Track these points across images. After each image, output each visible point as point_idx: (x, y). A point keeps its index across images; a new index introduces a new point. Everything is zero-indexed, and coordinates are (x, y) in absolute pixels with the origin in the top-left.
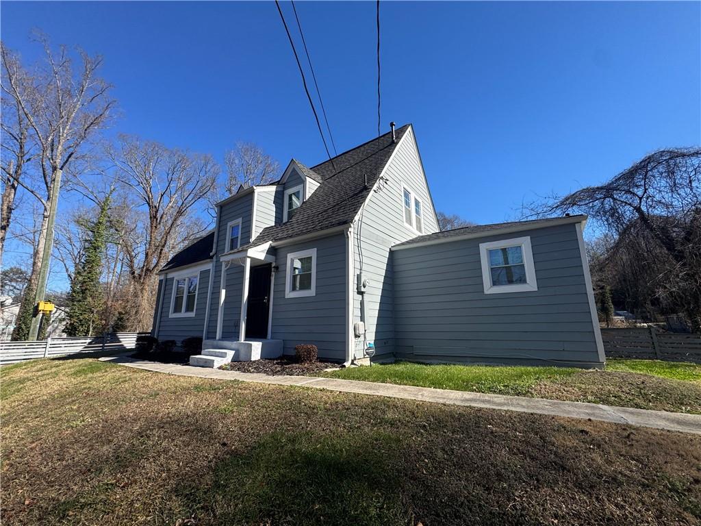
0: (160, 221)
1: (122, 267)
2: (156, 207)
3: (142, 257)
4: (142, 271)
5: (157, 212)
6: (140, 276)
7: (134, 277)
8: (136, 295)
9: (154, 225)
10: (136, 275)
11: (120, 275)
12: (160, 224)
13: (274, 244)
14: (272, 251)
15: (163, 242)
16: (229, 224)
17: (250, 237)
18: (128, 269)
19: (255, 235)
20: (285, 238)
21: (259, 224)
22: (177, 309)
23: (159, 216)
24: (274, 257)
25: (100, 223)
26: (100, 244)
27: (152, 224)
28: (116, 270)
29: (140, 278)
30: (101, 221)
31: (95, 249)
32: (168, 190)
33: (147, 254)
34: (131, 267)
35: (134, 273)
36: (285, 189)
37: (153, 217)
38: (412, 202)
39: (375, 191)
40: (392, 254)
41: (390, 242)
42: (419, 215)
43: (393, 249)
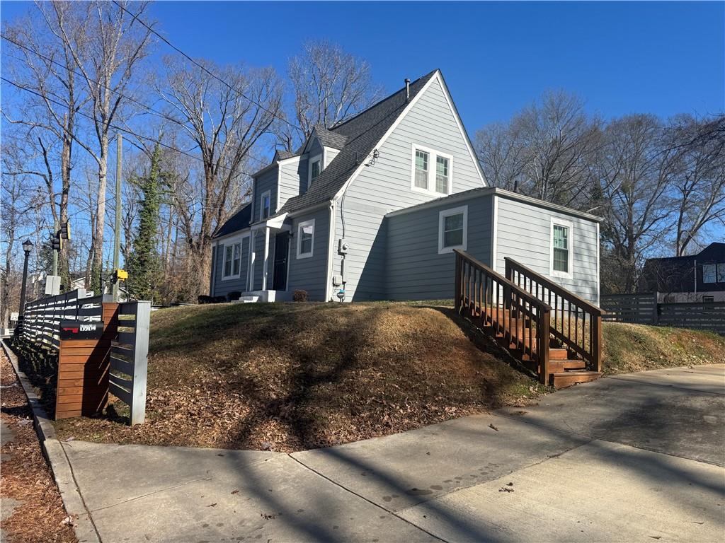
0: (216, 170)
1: (177, 233)
2: (210, 150)
3: (197, 219)
4: (200, 238)
5: (211, 157)
6: (198, 244)
7: (192, 247)
8: (195, 269)
9: (210, 175)
10: (194, 243)
11: (176, 244)
12: (216, 174)
13: (290, 215)
14: (288, 221)
15: (222, 198)
16: (262, 195)
17: (276, 208)
18: (184, 236)
19: (279, 207)
20: (304, 207)
21: (283, 196)
22: (227, 274)
23: (214, 162)
24: (290, 226)
25: (152, 179)
26: (154, 206)
27: (207, 174)
28: (171, 238)
29: (198, 248)
30: (153, 176)
31: (149, 212)
32: (223, 124)
33: (204, 216)
34: (188, 233)
35: (191, 241)
36: (309, 157)
37: (208, 165)
38: (430, 163)
39: (367, 165)
40: (386, 221)
41: (386, 210)
42: (446, 174)
43: (387, 216)
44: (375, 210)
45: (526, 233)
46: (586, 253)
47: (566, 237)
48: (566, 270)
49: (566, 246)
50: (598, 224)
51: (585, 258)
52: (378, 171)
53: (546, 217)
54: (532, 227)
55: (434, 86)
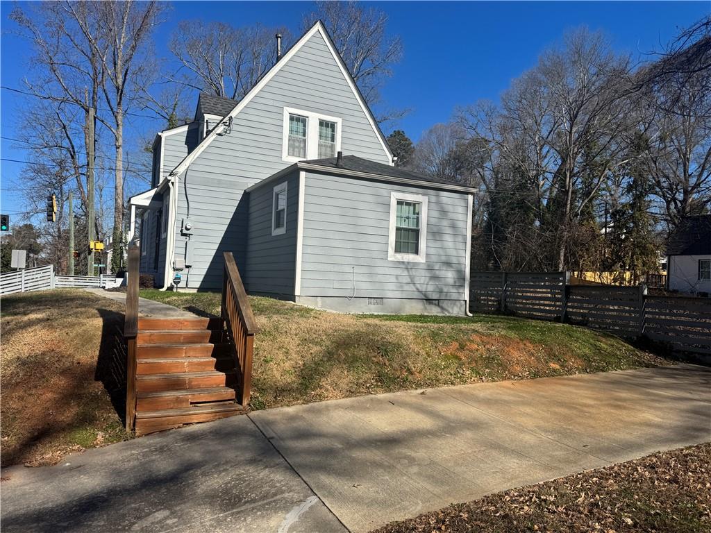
13: (158, 191)
24: (161, 203)
38: (310, 127)
39: (219, 135)
40: (247, 195)
41: (247, 183)
42: (333, 140)
43: (247, 191)
44: (232, 185)
45: (351, 212)
46: (449, 231)
47: (418, 214)
48: (416, 252)
49: (417, 225)
50: (470, 198)
51: (448, 238)
52: (234, 140)
53: (384, 192)
54: (361, 205)
55: (315, 40)
